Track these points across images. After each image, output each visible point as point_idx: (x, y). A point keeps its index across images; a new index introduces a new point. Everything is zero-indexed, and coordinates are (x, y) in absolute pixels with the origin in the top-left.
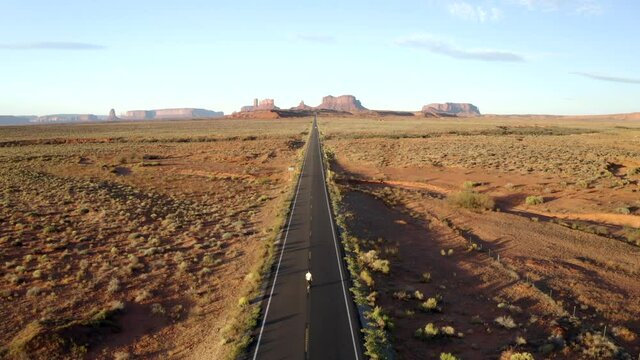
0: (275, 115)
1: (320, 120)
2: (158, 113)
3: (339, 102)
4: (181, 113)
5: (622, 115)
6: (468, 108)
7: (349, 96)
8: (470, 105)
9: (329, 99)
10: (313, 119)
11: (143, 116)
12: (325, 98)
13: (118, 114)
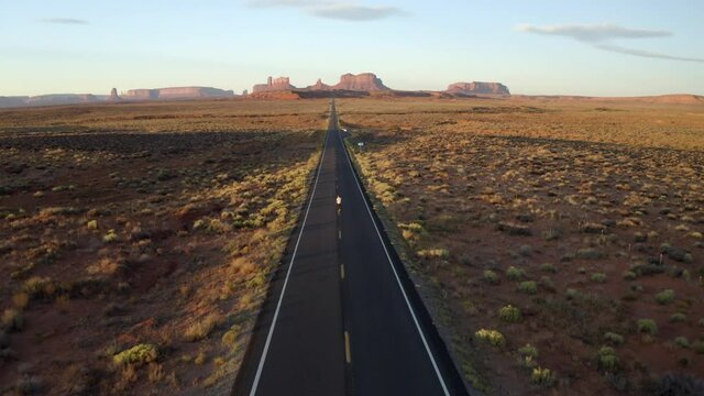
0: (296, 96)
1: (338, 101)
2: (162, 93)
3: (358, 80)
4: (187, 91)
5: (651, 97)
6: (496, 87)
7: (369, 74)
8: (500, 85)
9: (347, 78)
10: (331, 100)
11: (146, 95)
12: (344, 77)
13: (119, 94)
